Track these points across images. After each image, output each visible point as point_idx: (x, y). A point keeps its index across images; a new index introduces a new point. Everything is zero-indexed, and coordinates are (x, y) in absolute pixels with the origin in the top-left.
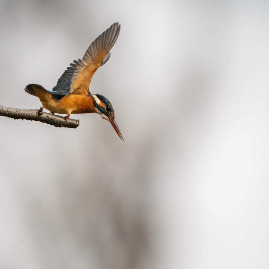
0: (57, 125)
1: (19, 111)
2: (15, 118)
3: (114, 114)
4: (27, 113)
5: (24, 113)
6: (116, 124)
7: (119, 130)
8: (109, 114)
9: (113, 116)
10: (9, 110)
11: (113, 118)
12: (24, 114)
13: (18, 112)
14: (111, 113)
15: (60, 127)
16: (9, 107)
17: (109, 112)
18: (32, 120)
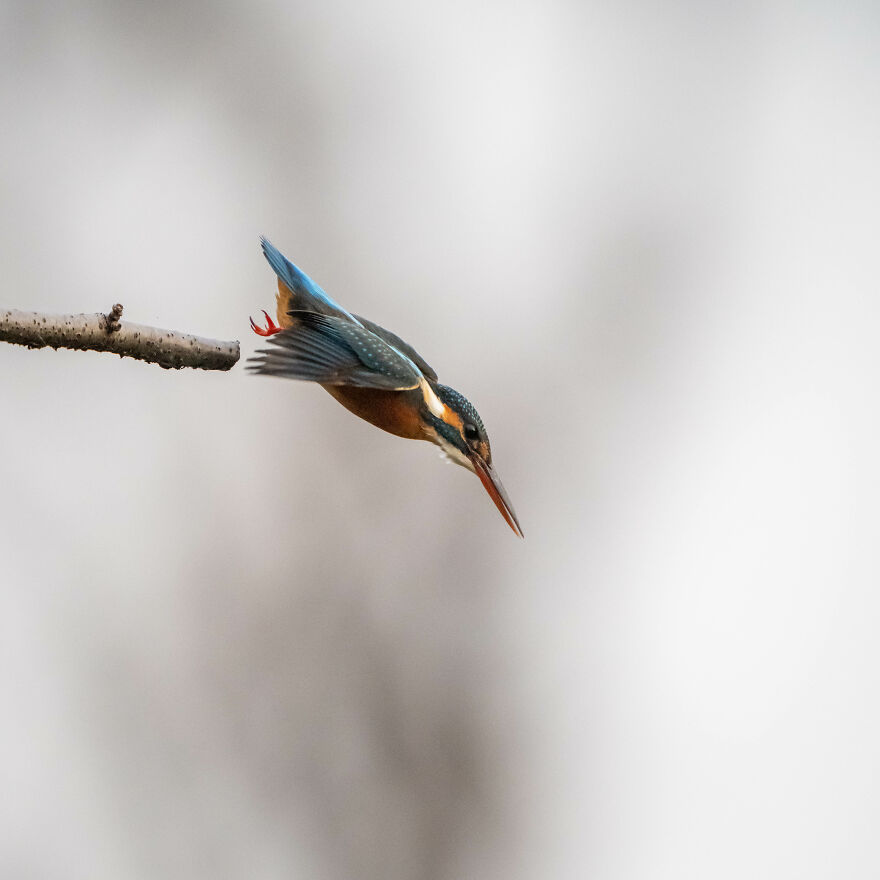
0: (167, 362)
1: (45, 321)
2: (31, 346)
3: (489, 450)
4: (70, 327)
5: (60, 326)
6: (496, 480)
7: (507, 503)
8: (472, 448)
9: (486, 454)
10: (12, 320)
11: (488, 461)
12: (60, 330)
13: (42, 323)
14: (479, 446)
15: (178, 368)
16: (11, 309)
17: (475, 443)
18: (85, 350)
